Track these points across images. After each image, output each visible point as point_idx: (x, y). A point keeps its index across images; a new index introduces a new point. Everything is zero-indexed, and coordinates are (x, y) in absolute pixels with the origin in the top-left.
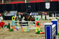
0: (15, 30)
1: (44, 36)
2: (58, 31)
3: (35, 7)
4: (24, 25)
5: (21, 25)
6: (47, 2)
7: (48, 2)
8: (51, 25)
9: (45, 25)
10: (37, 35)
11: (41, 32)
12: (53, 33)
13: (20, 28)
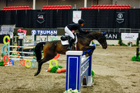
0: (8, 63)
1: (63, 77)
2: (92, 68)
3: (51, 18)
4: (26, 55)
5: (21, 54)
6: (76, 10)
7: (79, 10)
8: (79, 56)
9: (68, 56)
10: (51, 74)
11: (59, 70)
12: (82, 71)
13: (19, 59)
